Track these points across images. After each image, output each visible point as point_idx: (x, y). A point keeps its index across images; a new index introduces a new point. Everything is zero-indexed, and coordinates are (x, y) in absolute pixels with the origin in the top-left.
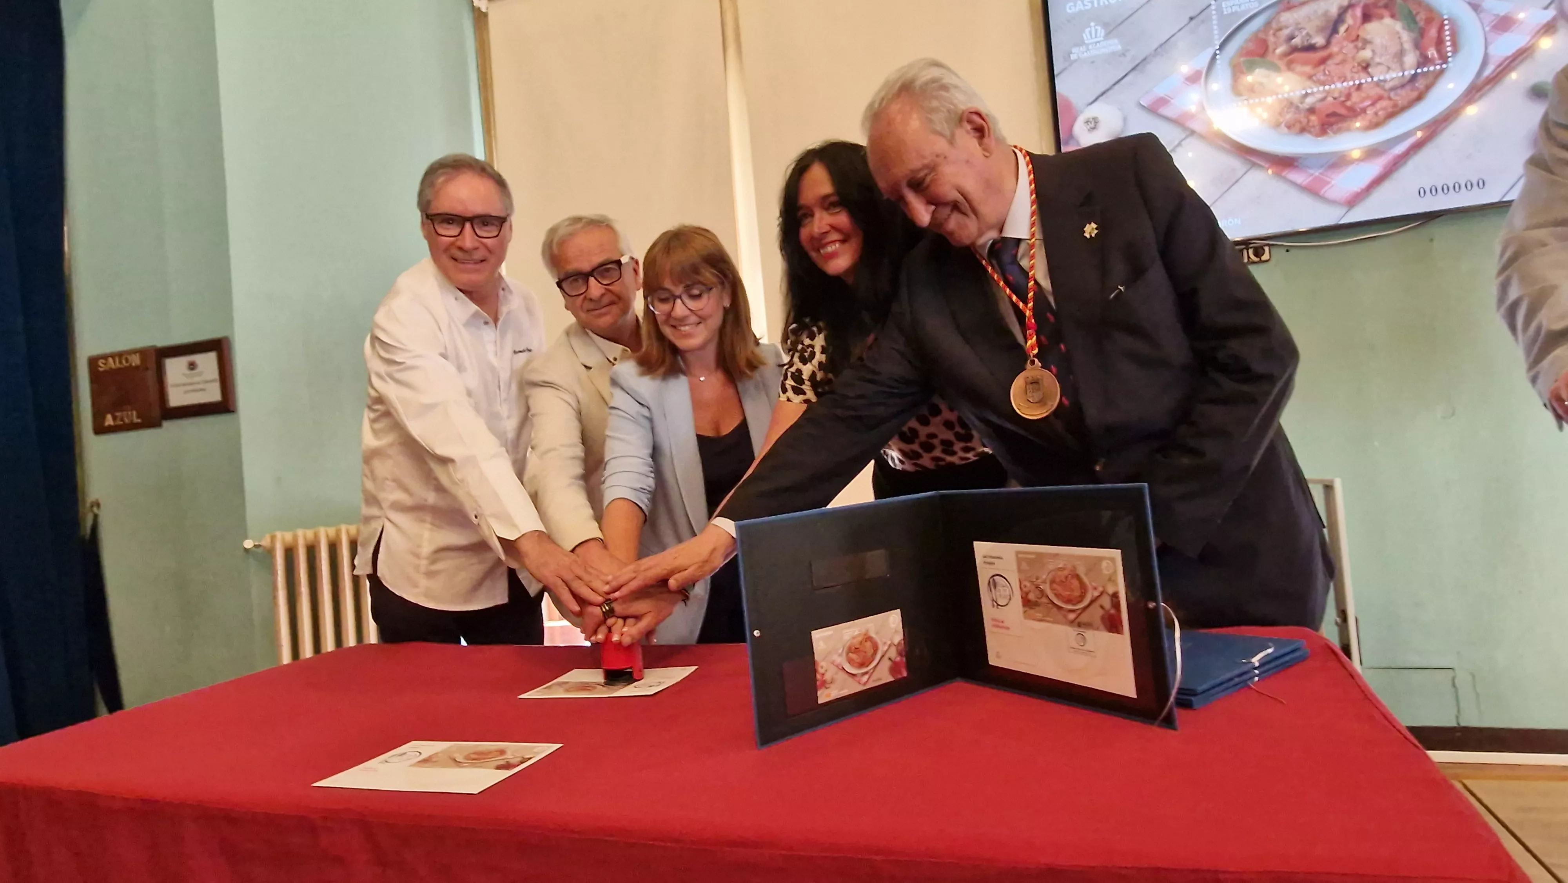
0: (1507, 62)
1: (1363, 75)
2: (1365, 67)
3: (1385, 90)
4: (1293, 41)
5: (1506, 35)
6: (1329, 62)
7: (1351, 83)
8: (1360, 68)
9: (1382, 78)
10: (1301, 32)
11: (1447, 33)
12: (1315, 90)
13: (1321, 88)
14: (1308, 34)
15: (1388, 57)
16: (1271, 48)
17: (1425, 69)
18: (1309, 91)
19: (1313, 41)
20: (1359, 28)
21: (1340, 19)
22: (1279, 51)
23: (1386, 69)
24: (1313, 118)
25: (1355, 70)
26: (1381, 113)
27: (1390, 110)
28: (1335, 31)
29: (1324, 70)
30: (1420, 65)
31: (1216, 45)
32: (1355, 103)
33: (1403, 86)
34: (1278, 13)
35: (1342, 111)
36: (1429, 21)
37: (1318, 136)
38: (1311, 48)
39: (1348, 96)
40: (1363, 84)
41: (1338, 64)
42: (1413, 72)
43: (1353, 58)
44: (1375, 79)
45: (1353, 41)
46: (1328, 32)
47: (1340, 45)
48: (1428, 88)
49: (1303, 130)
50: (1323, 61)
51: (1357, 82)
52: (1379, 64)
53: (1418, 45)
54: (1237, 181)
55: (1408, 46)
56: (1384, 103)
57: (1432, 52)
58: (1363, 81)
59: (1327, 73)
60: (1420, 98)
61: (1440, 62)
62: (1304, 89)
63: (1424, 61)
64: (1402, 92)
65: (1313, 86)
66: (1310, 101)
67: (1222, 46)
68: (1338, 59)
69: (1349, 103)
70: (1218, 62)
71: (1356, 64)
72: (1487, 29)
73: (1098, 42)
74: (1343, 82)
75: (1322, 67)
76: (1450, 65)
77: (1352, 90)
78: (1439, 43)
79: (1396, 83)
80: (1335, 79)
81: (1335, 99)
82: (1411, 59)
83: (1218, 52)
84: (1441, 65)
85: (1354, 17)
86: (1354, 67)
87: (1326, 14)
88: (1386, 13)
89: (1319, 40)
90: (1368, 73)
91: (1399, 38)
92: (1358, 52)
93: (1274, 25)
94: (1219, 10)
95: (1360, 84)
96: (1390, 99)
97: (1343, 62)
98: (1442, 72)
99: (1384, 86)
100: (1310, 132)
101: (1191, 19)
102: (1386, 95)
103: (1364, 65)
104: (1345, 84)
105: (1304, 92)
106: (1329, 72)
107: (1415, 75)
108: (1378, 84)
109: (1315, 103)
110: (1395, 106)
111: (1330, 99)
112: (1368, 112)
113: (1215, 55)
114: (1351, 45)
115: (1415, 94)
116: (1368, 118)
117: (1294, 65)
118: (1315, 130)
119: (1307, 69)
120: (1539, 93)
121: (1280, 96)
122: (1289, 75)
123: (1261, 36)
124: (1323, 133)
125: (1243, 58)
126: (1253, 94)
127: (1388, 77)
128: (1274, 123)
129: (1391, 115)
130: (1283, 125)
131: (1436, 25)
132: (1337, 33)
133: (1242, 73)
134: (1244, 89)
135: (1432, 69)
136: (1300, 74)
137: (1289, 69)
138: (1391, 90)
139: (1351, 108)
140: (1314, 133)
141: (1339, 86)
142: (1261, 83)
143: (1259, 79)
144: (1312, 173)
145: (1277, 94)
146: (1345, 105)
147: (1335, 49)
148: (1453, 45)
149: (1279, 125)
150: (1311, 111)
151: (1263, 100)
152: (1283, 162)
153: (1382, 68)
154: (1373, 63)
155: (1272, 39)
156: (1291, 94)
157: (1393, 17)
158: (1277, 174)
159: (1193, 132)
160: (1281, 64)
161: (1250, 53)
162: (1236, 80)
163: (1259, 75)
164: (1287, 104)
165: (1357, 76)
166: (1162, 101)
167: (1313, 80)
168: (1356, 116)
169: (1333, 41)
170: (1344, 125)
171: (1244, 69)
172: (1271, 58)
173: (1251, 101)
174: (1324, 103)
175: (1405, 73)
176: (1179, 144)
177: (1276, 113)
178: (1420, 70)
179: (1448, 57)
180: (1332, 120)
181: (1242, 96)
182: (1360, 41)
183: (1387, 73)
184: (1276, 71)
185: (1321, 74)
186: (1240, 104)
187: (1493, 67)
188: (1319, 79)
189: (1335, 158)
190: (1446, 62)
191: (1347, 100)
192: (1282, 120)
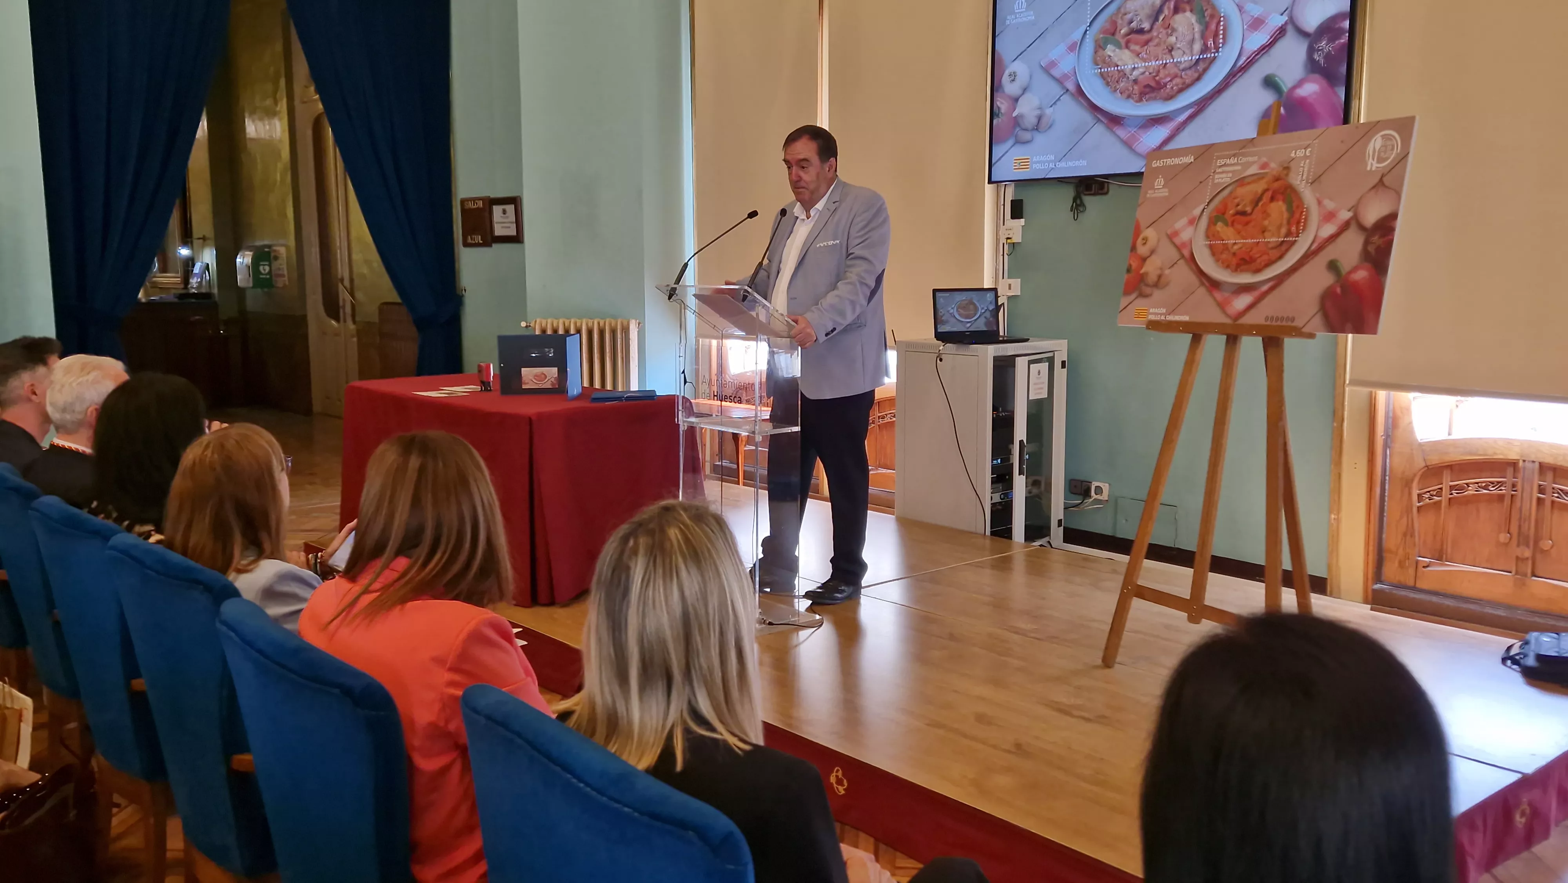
0: (1253, 55)
1: (1168, 56)
2: (1171, 50)
3: (1179, 70)
4: (1132, 24)
5: (1255, 34)
6: (1150, 44)
7: (1161, 62)
8: (1167, 50)
9: (1179, 60)
10: (1137, 19)
11: (1222, 28)
12: (1140, 65)
13: (1143, 65)
14: (1141, 20)
15: (1185, 43)
16: (1118, 29)
17: (1205, 56)
18: (1136, 66)
19: (1143, 26)
20: (1171, 18)
21: (1160, 10)
22: (1122, 32)
23: (1182, 52)
24: (1136, 87)
25: (1164, 52)
26: (1174, 88)
27: (1180, 86)
28: (1156, 19)
29: (1146, 50)
30: (1202, 52)
31: (1088, 22)
32: (1161, 79)
33: (1190, 68)
35: (1153, 84)
36: (1212, 17)
37: (1137, 102)
38: (1141, 31)
39: (1159, 71)
40: (1167, 63)
41: (1155, 46)
42: (1197, 57)
43: (1165, 42)
44: (1175, 60)
45: (1165, 29)
46: (1153, 18)
47: (1159, 31)
48: (1205, 70)
49: (1129, 97)
50: (1147, 43)
51: (1164, 62)
52: (1179, 48)
53: (1203, 37)
54: (1087, 133)
55: (1197, 36)
56: (1177, 81)
57: (1210, 42)
58: (1168, 61)
60: (1198, 79)
61: (1214, 51)
62: (1134, 64)
63: (1205, 49)
64: (1189, 72)
65: (1138, 62)
66: (1135, 73)
67: (1091, 23)
68: (1157, 41)
69: (1157, 78)
70: (1088, 36)
71: (1166, 48)
72: (1245, 27)
73: (1021, 12)
74: (1156, 61)
75: (1146, 47)
76: (1220, 54)
77: (1161, 68)
78: (1216, 36)
79: (1187, 65)
80: (1152, 58)
81: (1150, 74)
82: (1197, 47)
83: (1088, 28)
84: (1215, 53)
85: (1169, 8)
86: (1164, 50)
87: (1153, 5)
88: (1188, 7)
89: (1146, 26)
90: (1172, 55)
91: (1193, 29)
92: (1167, 38)
93: (1122, 10)
95: (1166, 64)
96: (1181, 77)
97: (1158, 45)
98: (1215, 58)
99: (1179, 66)
100: (1133, 98)
102: (1179, 73)
103: (1170, 48)
104: (1157, 62)
105: (1133, 66)
106: (1149, 52)
107: (1198, 60)
108: (1177, 65)
109: (1138, 76)
110: (1184, 83)
111: (1147, 73)
112: (1168, 86)
113: (1086, 31)
114: (1164, 32)
115: (1196, 75)
116: (1168, 91)
117: (1130, 44)
118: (1136, 97)
119: (1137, 48)
120: (1270, 83)
121: (1119, 68)
122: (1127, 51)
123: (1114, 18)
124: (1140, 100)
125: (1101, 36)
126: (1104, 65)
127: (1183, 59)
128: (1113, 89)
129: (1181, 91)
130: (1118, 91)
131: (1215, 21)
132: (1158, 21)
133: (1100, 47)
134: (1099, 60)
135: (1209, 56)
136: (1133, 51)
137: (1127, 47)
138: (1183, 70)
139: (1158, 83)
140: (1135, 99)
141: (1154, 63)
142: (1110, 56)
143: (1109, 53)
144: (1131, 130)
145: (1118, 66)
146: (1155, 80)
147: (1155, 34)
148: (1224, 38)
149: (1115, 91)
150: (1135, 81)
151: (1109, 69)
152: (1114, 120)
153: (1180, 52)
154: (1175, 48)
155: (1119, 22)
156: (1126, 67)
157: (1191, 11)
158: (1111, 130)
159: (1067, 90)
160: (1123, 42)
161: (1104, 31)
162: (1096, 52)
163: (1110, 50)
164: (1123, 74)
165: (1165, 56)
166: (1053, 64)
167: (1140, 57)
168: (1160, 89)
169: (1155, 27)
170: (1153, 95)
171: (1102, 45)
172: (1118, 37)
173: (1103, 70)
174: (1144, 75)
175: (1193, 58)
176: (1059, 99)
177: (1115, 82)
178: (1201, 57)
179: (1220, 48)
180: (1147, 90)
181: (1098, 65)
182: (1170, 29)
183: (1183, 55)
184: (1120, 47)
185: (1144, 53)
186: (1096, 71)
187: (1245, 58)
188: (1143, 57)
189: (1144, 121)
190: (1218, 52)
191: (1157, 76)
192: (1118, 87)
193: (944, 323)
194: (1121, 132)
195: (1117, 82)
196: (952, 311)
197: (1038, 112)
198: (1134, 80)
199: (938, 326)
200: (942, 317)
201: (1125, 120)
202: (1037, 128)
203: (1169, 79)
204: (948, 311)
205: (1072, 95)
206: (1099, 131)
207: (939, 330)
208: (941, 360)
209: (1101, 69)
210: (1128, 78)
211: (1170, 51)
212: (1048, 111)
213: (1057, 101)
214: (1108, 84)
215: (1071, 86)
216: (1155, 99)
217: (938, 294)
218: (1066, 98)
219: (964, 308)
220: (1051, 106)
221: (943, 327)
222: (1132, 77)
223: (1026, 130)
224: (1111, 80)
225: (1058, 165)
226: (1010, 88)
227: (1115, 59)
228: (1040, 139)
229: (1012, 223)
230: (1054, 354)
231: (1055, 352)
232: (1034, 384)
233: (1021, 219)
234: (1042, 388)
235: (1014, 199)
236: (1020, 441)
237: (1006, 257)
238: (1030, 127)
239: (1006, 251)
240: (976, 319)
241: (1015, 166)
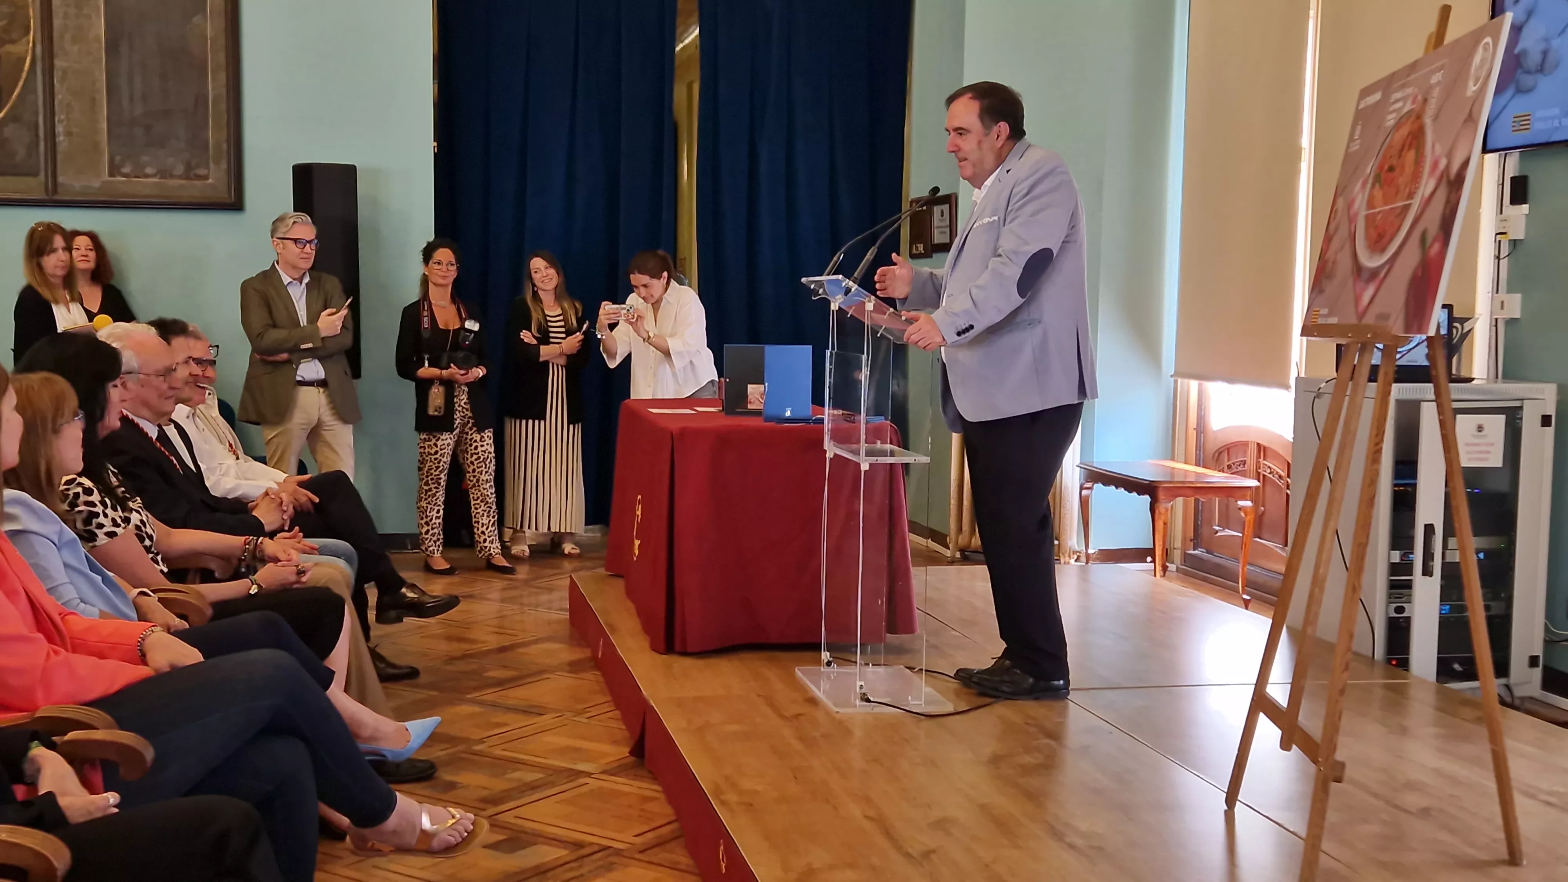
197: (1543, 45)
202: (1541, 70)
212: (1556, 43)
213: (1565, 27)
220: (1558, 37)
223: (1530, 72)
225: (1564, 122)
228: (1546, 87)
229: (1511, 210)
230: (1523, 403)
231: (1525, 401)
232: (1467, 445)
233: (1524, 205)
234: (1488, 452)
235: (1517, 174)
236: (1426, 526)
237: (1504, 263)
238: (1533, 69)
239: (1505, 251)
240: (1414, 347)
241: (1514, 126)
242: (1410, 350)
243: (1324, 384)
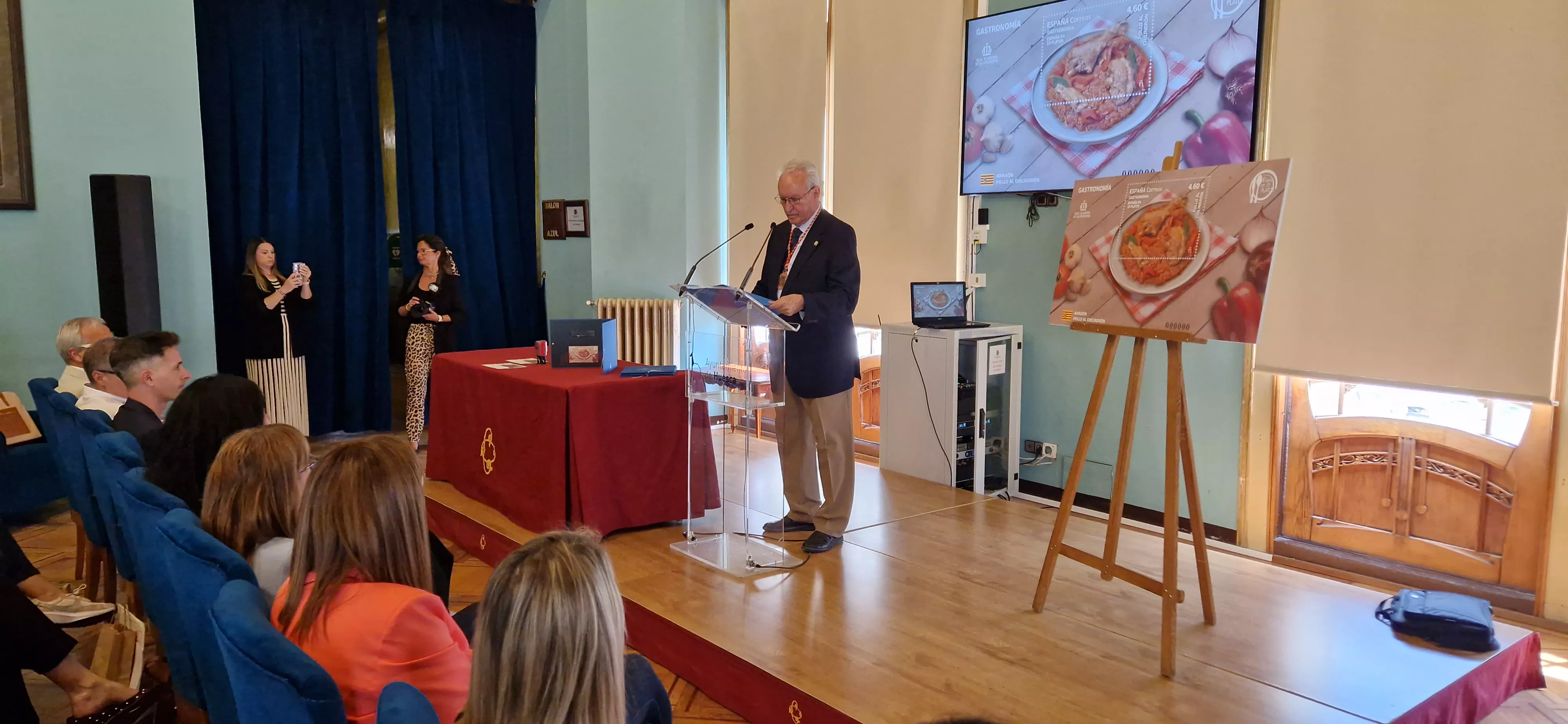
0: (1177, 94)
1: (1106, 94)
3: (1115, 105)
4: (1077, 67)
5: (1178, 75)
6: (1092, 84)
7: (1100, 99)
8: (1106, 89)
9: (1115, 97)
10: (1081, 62)
11: (1150, 71)
12: (1083, 101)
13: (1086, 100)
14: (1084, 64)
15: (1120, 83)
16: (1066, 71)
17: (1136, 94)
18: (1080, 101)
19: (1086, 69)
20: (1108, 63)
21: (1100, 57)
22: (1070, 73)
23: (1118, 91)
24: (1080, 119)
26: (1111, 120)
27: (1116, 119)
28: (1097, 63)
29: (1089, 89)
30: (1135, 91)
31: (1041, 65)
32: (1100, 112)
33: (1124, 104)
34: (1071, 49)
35: (1094, 116)
36: (1142, 62)
37: (1080, 131)
38: (1084, 73)
39: (1098, 106)
41: (1096, 85)
42: (1130, 95)
43: (1103, 82)
44: (1112, 97)
45: (1104, 71)
46: (1094, 63)
47: (1099, 74)
48: (1137, 106)
49: (1074, 126)
50: (1089, 82)
51: (1103, 98)
52: (1115, 87)
53: (1135, 78)
54: (1040, 155)
55: (1130, 78)
56: (1114, 114)
57: (1141, 83)
58: (1106, 98)
59: (1090, 90)
60: (1131, 113)
61: (1144, 90)
63: (1137, 88)
64: (1123, 107)
65: (1082, 98)
66: (1080, 107)
67: (1044, 65)
68: (1096, 82)
69: (1097, 112)
70: (1041, 77)
71: (1104, 86)
72: (1170, 71)
73: (988, 56)
74: (1097, 97)
75: (1088, 86)
76: (1149, 93)
77: (1100, 103)
78: (1146, 77)
79: (1121, 101)
80: (1093, 95)
81: (1092, 108)
82: (1130, 86)
83: (1041, 70)
84: (1144, 92)
85: (1107, 55)
86: (1103, 88)
87: (1094, 51)
88: (1123, 54)
89: (1089, 69)
90: (1109, 93)
91: (1127, 72)
92: (1106, 78)
93: (1069, 56)
94: (1045, 41)
95: (1105, 100)
96: (1117, 112)
97: (1098, 84)
98: (1145, 96)
99: (1115, 102)
100: (1077, 128)
101: (1032, 46)
102: (1115, 108)
103: (1108, 88)
104: (1097, 99)
105: (1078, 101)
107: (1131, 97)
108: (1113, 101)
109: (1081, 110)
110: (1119, 116)
111: (1089, 107)
112: (1106, 119)
113: (1040, 72)
114: (1103, 74)
115: (1129, 110)
116: (1106, 122)
117: (1075, 83)
118: (1080, 127)
119: (1081, 87)
120: (1189, 117)
121: (1066, 103)
122: (1072, 89)
123: (1062, 62)
124: (1083, 129)
125: (1052, 76)
126: (1054, 100)
127: (1118, 97)
128: (1061, 120)
129: (1116, 122)
130: (1065, 122)
131: (1145, 65)
132: (1098, 64)
133: (1051, 85)
134: (1051, 96)
135: (1140, 94)
136: (1077, 89)
137: (1073, 85)
138: (1119, 105)
139: (1098, 115)
140: (1079, 129)
141: (1095, 99)
142: (1059, 93)
143: (1058, 91)
144: (1075, 154)
145: (1065, 101)
146: (1096, 113)
147: (1096, 75)
148: (1152, 80)
149: (1063, 122)
150: (1080, 114)
151: (1058, 104)
152: (1062, 146)
153: (1116, 91)
154: (1112, 87)
155: (1067, 65)
156: (1072, 102)
157: (1125, 57)
158: (1059, 153)
159: (1025, 120)
160: (1069, 82)
161: (1056, 73)
162: (1047, 90)
163: (1059, 88)
164: (1069, 108)
165: (1104, 94)
166: (1013, 99)
167: (1083, 94)
168: (1099, 121)
169: (1096, 69)
170: (1093, 126)
171: (1052, 83)
172: (1065, 77)
173: (1053, 104)
174: (1086, 110)
175: (1127, 95)
176: (1017, 128)
177: (1063, 114)
178: (1133, 95)
179: (1148, 87)
180: (1089, 121)
181: (1049, 100)
182: (1108, 71)
183: (1118, 94)
184: (1067, 86)
185: (1087, 90)
186: (1048, 105)
187: (1169, 97)
188: (1086, 94)
189: (1087, 146)
190: (1147, 91)
191: (1097, 110)
192: (1065, 118)
193: (919, 310)
194: (1068, 156)
195: (1065, 114)
196: (926, 301)
197: (1000, 138)
198: (1078, 113)
199: (915, 313)
200: (918, 305)
201: (1071, 146)
202: (999, 151)
203: (1107, 113)
204: (923, 301)
205: (1028, 124)
206: (1050, 154)
207: (915, 317)
208: (917, 341)
209: (1051, 103)
210: (1074, 111)
211: (1108, 90)
212: (1009, 137)
213: (1016, 128)
214: (1057, 116)
215: (1027, 116)
216: (1095, 129)
217: (915, 287)
218: (1024, 127)
219: (937, 298)
220: (1011, 133)
221: (919, 313)
222: (1077, 111)
223: (991, 152)
224: (1060, 113)
225: (1017, 181)
226: (978, 118)
227: (1063, 96)
228: (1002, 160)
229: (979, 228)
230: (1011, 337)
231: (1012, 336)
232: (993, 362)
233: (987, 225)
234: (1000, 366)
235: (981, 208)
236: (980, 410)
237: (974, 256)
238: (994, 150)
239: (975, 251)
240: (948, 307)
241: (982, 181)
242: (946, 308)
243: (916, 331)
